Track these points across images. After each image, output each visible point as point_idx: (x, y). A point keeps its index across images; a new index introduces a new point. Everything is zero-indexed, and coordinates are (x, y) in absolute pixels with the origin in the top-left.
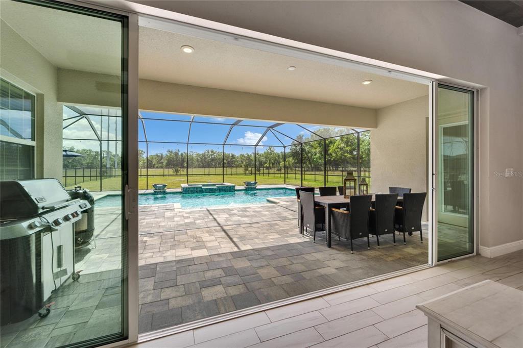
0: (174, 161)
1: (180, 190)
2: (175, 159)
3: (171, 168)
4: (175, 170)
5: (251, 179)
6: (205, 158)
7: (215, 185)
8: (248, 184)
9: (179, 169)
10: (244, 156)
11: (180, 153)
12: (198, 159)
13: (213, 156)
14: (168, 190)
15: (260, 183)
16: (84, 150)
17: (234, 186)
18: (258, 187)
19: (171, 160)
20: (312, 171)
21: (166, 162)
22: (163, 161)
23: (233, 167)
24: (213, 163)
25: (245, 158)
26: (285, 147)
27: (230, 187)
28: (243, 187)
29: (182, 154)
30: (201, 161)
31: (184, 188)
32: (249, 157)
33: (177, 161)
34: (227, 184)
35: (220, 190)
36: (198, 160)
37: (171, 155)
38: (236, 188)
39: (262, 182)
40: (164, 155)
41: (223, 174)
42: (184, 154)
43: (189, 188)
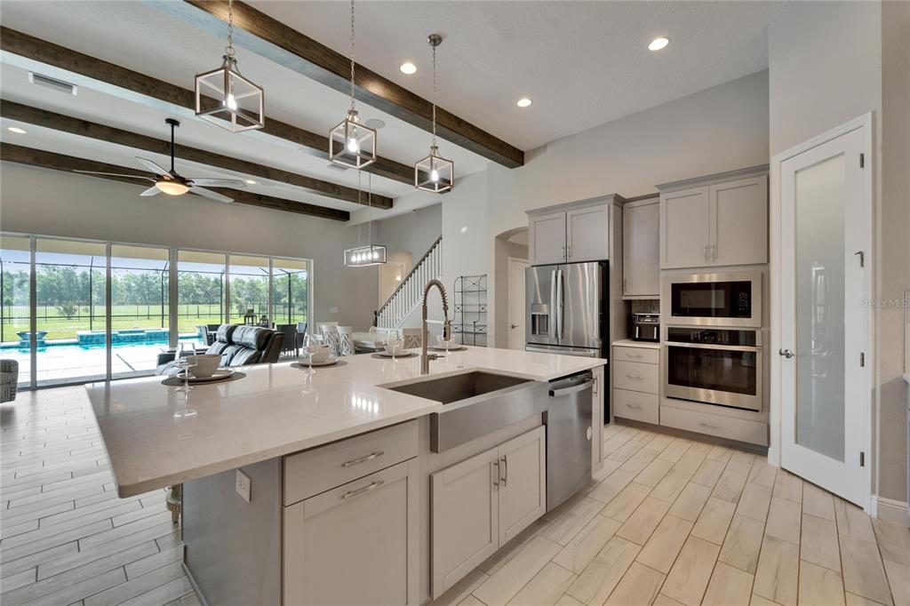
0: (61, 289)
1: (76, 340)
3: (52, 304)
4: (65, 309)
6: (150, 284)
9: (76, 307)
10: (244, 283)
25: (245, 287)
30: (138, 290)
31: (81, 337)
32: (253, 286)
33: (70, 289)
36: (129, 289)
43: (93, 336)
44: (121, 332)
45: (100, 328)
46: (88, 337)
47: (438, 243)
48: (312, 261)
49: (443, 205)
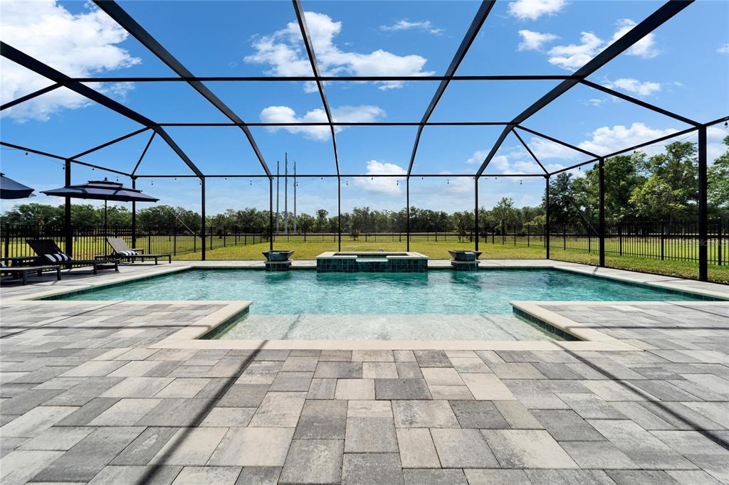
1: (314, 264)
2: (363, 221)
5: (469, 248)
7: (384, 256)
8: (459, 256)
10: (461, 215)
11: (369, 212)
12: (393, 220)
13: (414, 216)
14: (295, 263)
15: (489, 256)
16: (265, 211)
17: (426, 260)
18: (482, 263)
19: (358, 223)
21: (352, 224)
22: (348, 223)
25: (461, 218)
27: (416, 261)
28: (448, 263)
29: (372, 214)
32: (467, 216)
33: (365, 223)
34: (413, 255)
35: (393, 267)
37: (358, 215)
38: (430, 264)
39: (491, 254)
40: (350, 214)
42: (375, 213)
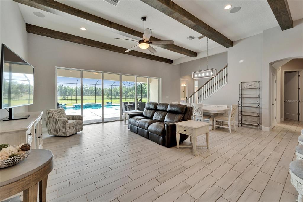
1: (73, 107)
5: (110, 101)
7: (91, 104)
8: (108, 103)
9: (65, 96)
11: (63, 87)
13: (87, 89)
14: (66, 107)
17: (101, 104)
18: (113, 104)
20: (144, 97)
23: (100, 95)
24: (87, 93)
25: (108, 90)
26: (126, 86)
27: (99, 105)
29: (65, 87)
31: (75, 106)
34: (97, 103)
35: (94, 106)
41: (95, 99)
42: (66, 87)
43: (78, 105)
44: (86, 104)
45: (79, 103)
46: (77, 106)
47: (224, 68)
48: (161, 79)
49: (228, 52)
